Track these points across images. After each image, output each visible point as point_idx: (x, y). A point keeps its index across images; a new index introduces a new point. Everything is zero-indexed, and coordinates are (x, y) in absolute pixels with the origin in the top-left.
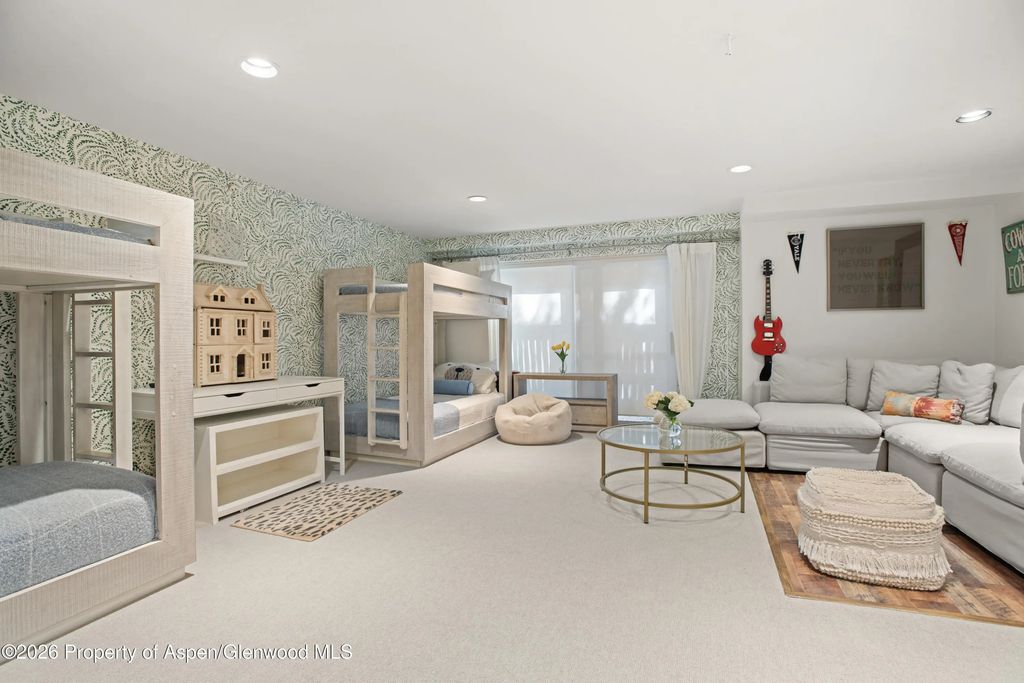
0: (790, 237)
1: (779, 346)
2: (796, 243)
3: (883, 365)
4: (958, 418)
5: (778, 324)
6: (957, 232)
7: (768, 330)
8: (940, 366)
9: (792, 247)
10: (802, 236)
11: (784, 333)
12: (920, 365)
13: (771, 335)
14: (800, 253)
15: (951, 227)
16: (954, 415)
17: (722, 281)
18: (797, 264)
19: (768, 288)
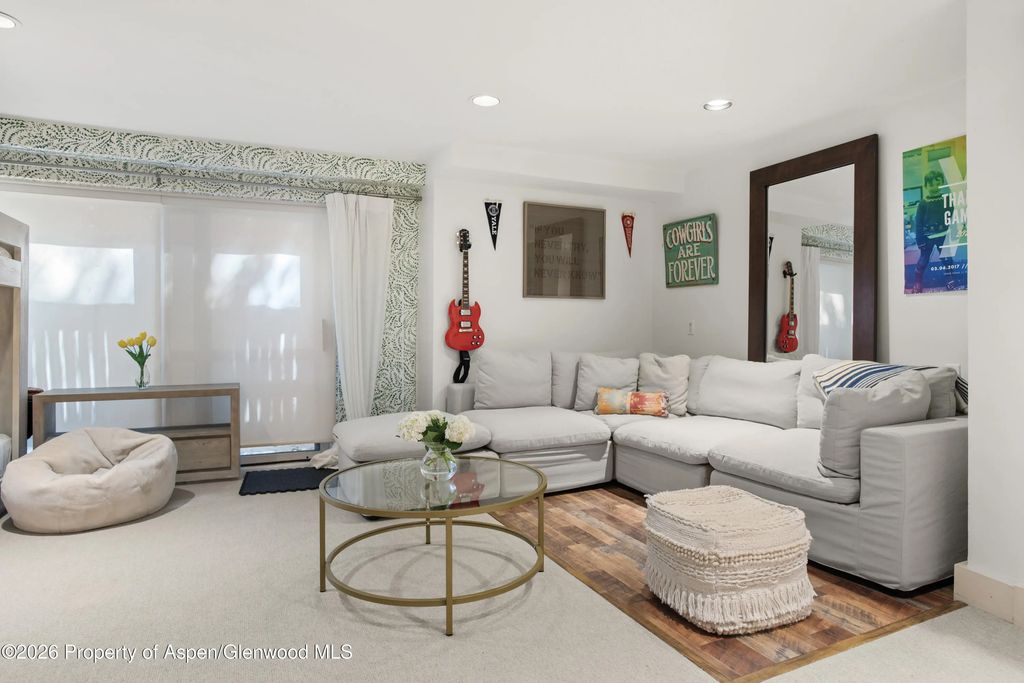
0: (487, 205)
1: (477, 338)
2: (493, 212)
3: (590, 358)
4: (666, 412)
5: (476, 311)
6: (628, 222)
7: (466, 318)
8: (638, 358)
9: (490, 217)
10: (500, 205)
11: (483, 323)
12: (622, 358)
13: (468, 324)
14: (497, 225)
15: (624, 218)
16: (664, 409)
17: (397, 252)
18: (494, 238)
19: (466, 265)
